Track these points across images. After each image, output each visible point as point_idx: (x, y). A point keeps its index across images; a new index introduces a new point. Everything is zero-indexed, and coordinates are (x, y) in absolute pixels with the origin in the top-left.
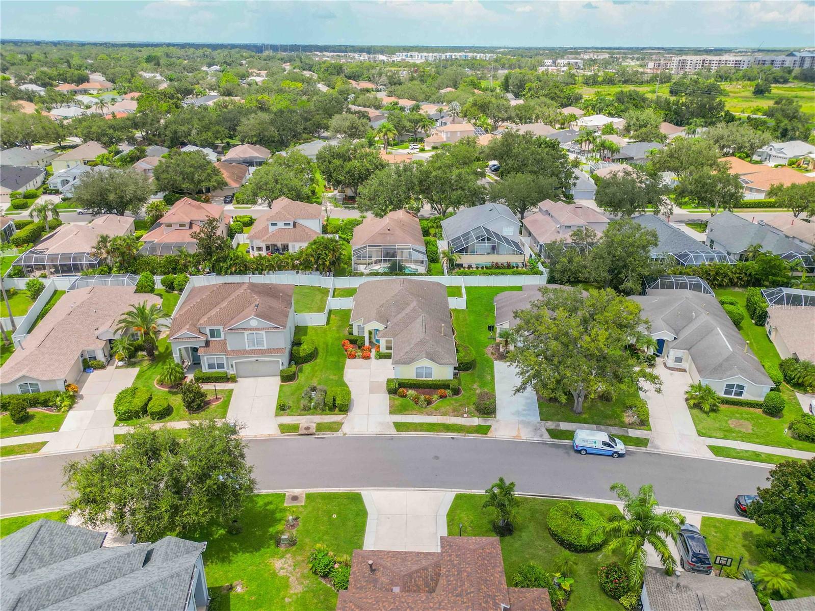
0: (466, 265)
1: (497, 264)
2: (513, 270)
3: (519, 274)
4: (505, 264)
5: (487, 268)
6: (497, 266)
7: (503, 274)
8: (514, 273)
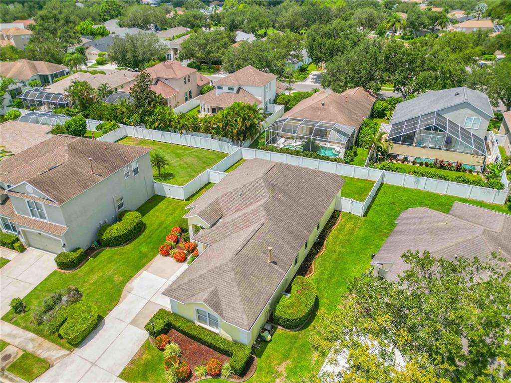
0: (401, 157)
1: (442, 162)
2: (461, 174)
3: (466, 181)
4: (454, 165)
5: (427, 165)
6: (442, 166)
7: (441, 177)
8: (457, 180)
